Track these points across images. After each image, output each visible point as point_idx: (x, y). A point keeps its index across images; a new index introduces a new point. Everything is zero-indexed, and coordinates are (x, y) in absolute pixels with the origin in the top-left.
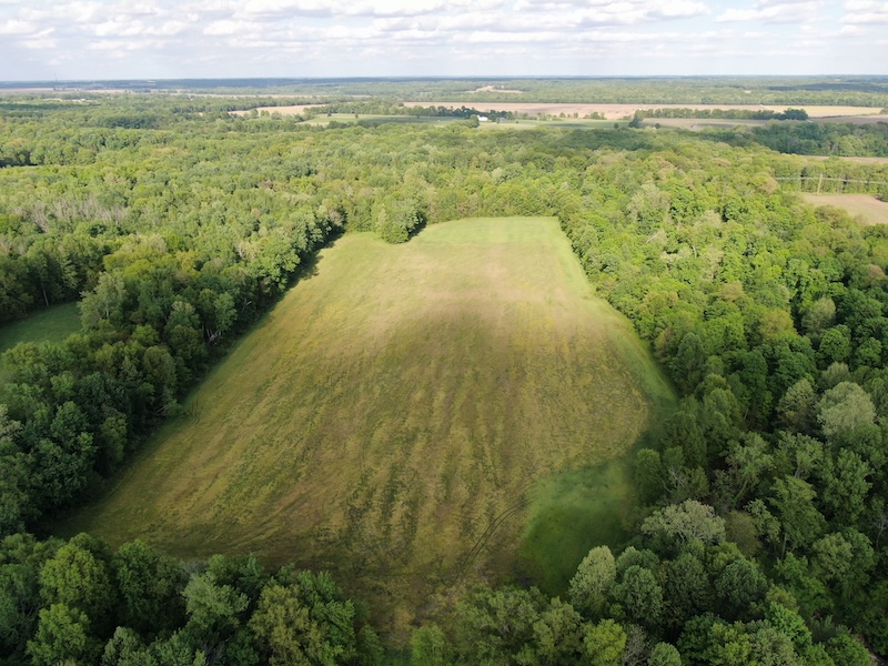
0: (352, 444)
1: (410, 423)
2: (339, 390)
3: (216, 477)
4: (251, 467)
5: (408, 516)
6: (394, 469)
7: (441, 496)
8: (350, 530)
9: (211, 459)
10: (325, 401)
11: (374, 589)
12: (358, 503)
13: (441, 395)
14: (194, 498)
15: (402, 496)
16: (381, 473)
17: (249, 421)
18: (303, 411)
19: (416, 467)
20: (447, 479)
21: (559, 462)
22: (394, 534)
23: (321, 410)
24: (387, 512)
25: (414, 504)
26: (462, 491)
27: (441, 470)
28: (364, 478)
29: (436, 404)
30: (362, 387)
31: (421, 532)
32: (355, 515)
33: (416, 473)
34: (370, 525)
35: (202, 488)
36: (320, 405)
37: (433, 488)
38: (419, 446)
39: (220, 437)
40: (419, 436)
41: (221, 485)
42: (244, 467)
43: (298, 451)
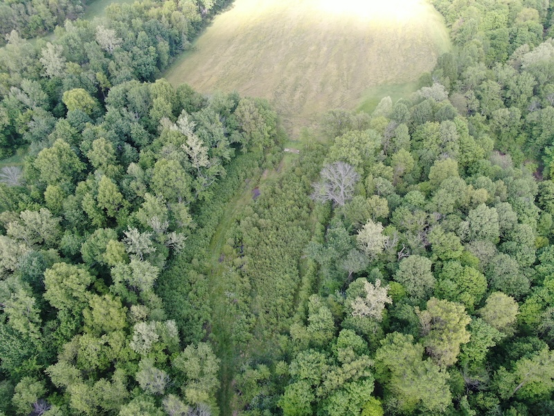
0: (277, 67)
1: (307, 60)
2: (270, 43)
3: (211, 76)
4: (227, 74)
5: (302, 97)
6: (297, 79)
7: (319, 91)
8: (275, 100)
9: (209, 69)
10: (263, 48)
11: (285, 121)
12: (279, 91)
13: (325, 49)
14: (202, 83)
15: (300, 89)
16: (291, 80)
17: (225, 54)
18: (252, 52)
19: (308, 78)
20: (323, 84)
21: (381, 81)
22: (295, 103)
23: (262, 52)
24: (292, 95)
25: (305, 93)
26: (330, 89)
27: (320, 80)
28: (282, 81)
29: (322, 52)
30: (283, 43)
31: (307, 102)
32: (277, 95)
33: (308, 81)
34: (284, 99)
35: (205, 80)
36: (261, 50)
37: (315, 87)
38: (310, 70)
39: (211, 60)
40: (311, 66)
41: (214, 79)
42: (224, 74)
43: (250, 68)
